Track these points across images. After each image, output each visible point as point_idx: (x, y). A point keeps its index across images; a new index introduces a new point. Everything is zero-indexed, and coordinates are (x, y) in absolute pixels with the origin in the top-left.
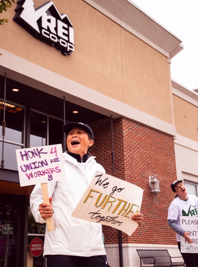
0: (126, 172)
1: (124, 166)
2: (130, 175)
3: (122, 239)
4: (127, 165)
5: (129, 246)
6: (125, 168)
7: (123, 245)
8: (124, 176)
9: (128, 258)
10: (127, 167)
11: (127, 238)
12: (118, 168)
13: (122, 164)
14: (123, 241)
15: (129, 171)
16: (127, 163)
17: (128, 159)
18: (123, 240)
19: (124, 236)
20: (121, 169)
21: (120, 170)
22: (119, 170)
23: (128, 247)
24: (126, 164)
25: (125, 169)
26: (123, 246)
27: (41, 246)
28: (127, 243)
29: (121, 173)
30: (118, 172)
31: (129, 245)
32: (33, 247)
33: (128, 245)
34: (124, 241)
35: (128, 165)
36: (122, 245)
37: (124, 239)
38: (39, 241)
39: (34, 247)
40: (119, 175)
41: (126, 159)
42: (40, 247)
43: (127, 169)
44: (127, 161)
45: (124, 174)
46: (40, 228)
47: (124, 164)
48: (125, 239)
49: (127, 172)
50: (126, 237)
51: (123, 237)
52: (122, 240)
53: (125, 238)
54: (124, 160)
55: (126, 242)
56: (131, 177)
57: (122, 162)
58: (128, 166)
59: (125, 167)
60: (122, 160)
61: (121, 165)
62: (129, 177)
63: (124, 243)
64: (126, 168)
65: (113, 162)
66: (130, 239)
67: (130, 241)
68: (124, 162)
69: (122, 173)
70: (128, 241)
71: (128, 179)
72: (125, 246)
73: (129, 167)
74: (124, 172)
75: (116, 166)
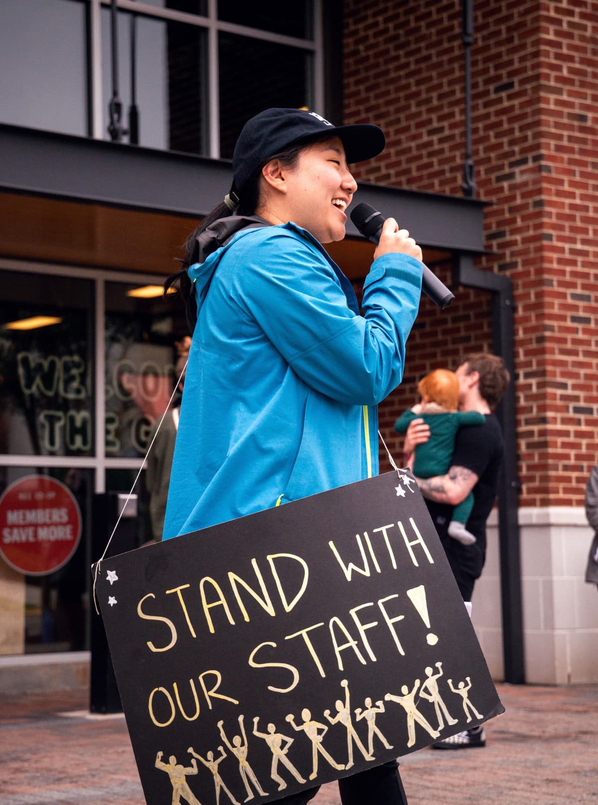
0: (552, 97)
1: (539, 65)
2: (583, 118)
3: (519, 480)
4: (558, 56)
5: (553, 520)
6: (547, 77)
7: (526, 514)
8: (538, 123)
9: (549, 586)
10: (558, 68)
11: (545, 479)
12: (505, 80)
13: (530, 50)
14: (525, 496)
15: (571, 94)
16: (559, 45)
17: (566, 19)
18: (524, 487)
19: (530, 468)
20: (522, 82)
21: (517, 88)
22: (511, 91)
23: (548, 526)
24: (552, 50)
25: (543, 82)
26: (522, 521)
27: (65, 519)
28: (545, 503)
29: (522, 105)
30: (506, 104)
31: (557, 513)
32: (12, 527)
33: (548, 515)
34: (530, 491)
35: (571, 59)
36: (516, 517)
37: (532, 485)
38: (51, 495)
39: (18, 526)
40: (511, 120)
41: (559, 22)
42: (56, 525)
43: (559, 79)
44: (558, 33)
45: (540, 111)
46: (58, 425)
47: (536, 54)
48: (536, 484)
49: (558, 102)
50: (538, 474)
51: (524, 472)
52: (519, 491)
53: (531, 479)
54: (537, 30)
55: (538, 497)
56: (583, 129)
57: (529, 40)
58: (565, 66)
59: (545, 71)
60: (529, 26)
61: (522, 59)
62: (570, 127)
63: (531, 503)
64: (553, 74)
65: (470, 39)
66: (561, 486)
67: (561, 495)
68: (538, 42)
69: (529, 110)
70: (552, 496)
71: (565, 143)
72: (534, 521)
73: (571, 70)
74: (539, 100)
75: (497, 67)
